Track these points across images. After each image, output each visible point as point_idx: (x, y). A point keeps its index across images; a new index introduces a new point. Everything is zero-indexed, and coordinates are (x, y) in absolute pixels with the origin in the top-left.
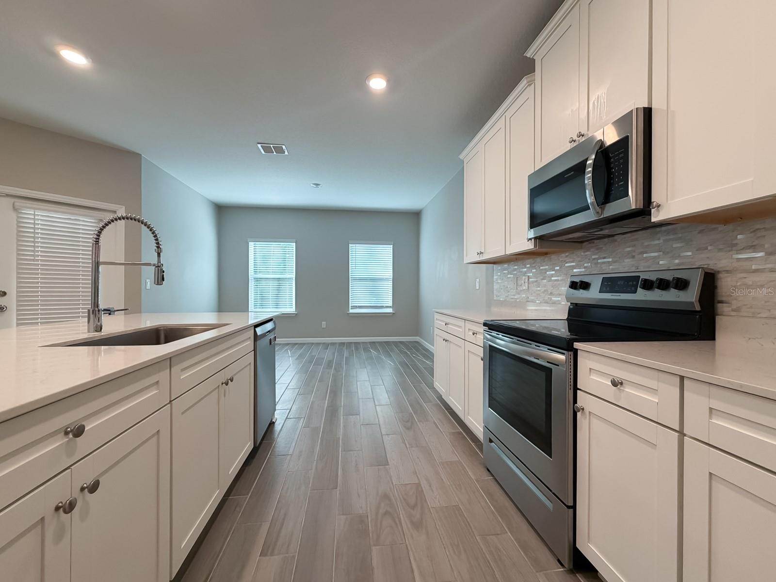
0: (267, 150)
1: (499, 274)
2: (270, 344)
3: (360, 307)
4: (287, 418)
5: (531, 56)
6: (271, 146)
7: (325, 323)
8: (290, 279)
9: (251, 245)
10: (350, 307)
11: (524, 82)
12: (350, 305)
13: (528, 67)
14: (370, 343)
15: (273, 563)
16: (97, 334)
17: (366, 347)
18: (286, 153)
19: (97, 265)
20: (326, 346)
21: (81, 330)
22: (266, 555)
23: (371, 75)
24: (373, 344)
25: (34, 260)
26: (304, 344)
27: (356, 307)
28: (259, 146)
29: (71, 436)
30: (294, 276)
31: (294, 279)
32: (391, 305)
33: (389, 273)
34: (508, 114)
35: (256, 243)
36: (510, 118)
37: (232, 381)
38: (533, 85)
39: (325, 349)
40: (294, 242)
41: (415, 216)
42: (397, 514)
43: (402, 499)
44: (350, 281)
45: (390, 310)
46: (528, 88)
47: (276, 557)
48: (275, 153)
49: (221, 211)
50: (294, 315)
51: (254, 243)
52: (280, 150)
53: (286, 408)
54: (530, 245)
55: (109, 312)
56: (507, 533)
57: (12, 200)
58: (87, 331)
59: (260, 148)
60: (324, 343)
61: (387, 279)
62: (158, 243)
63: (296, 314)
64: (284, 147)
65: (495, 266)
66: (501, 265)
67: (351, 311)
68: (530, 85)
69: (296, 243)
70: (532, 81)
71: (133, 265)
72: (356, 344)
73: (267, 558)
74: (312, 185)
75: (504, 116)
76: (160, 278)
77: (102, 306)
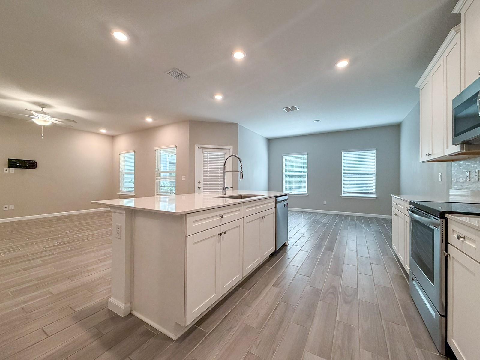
0: (288, 110)
1: (456, 169)
2: (285, 207)
3: (350, 193)
4: (294, 245)
5: (457, 12)
6: (290, 108)
7: (325, 201)
8: (304, 175)
9: (284, 157)
10: (342, 192)
11: (453, 32)
12: (343, 191)
13: (456, 20)
14: (357, 216)
15: (276, 290)
16: (225, 195)
17: (352, 218)
18: (298, 109)
19: (225, 172)
20: (326, 215)
21: (221, 194)
22: (274, 286)
23: (337, 62)
24: (359, 218)
25: (207, 170)
26: (312, 213)
27: (347, 193)
28: (284, 109)
29: (221, 217)
30: (306, 173)
31: (307, 175)
32: (375, 192)
33: (373, 170)
34: (446, 54)
35: (286, 156)
36: (447, 57)
37: (265, 217)
38: (460, 32)
39: (324, 217)
40: (306, 154)
41: (397, 127)
42: (338, 295)
43: (343, 291)
44: (343, 176)
45: (374, 196)
46: (457, 34)
47: (278, 289)
48: (292, 111)
49: (270, 141)
50: (307, 196)
51: (285, 156)
52: (294, 109)
53: (294, 241)
54: (458, 148)
55: (228, 188)
56: (406, 326)
57: (202, 149)
58: (222, 194)
59: (285, 110)
60: (325, 214)
61: (371, 174)
62: (241, 164)
63: (308, 195)
64: (296, 107)
65: (453, 163)
66: (458, 162)
67: (343, 195)
68: (458, 33)
69: (308, 154)
70: (459, 30)
71: (235, 172)
72: (346, 216)
73: (274, 288)
74: (315, 121)
75: (443, 56)
76: (242, 177)
77: (226, 187)
